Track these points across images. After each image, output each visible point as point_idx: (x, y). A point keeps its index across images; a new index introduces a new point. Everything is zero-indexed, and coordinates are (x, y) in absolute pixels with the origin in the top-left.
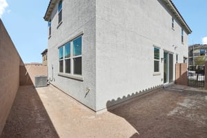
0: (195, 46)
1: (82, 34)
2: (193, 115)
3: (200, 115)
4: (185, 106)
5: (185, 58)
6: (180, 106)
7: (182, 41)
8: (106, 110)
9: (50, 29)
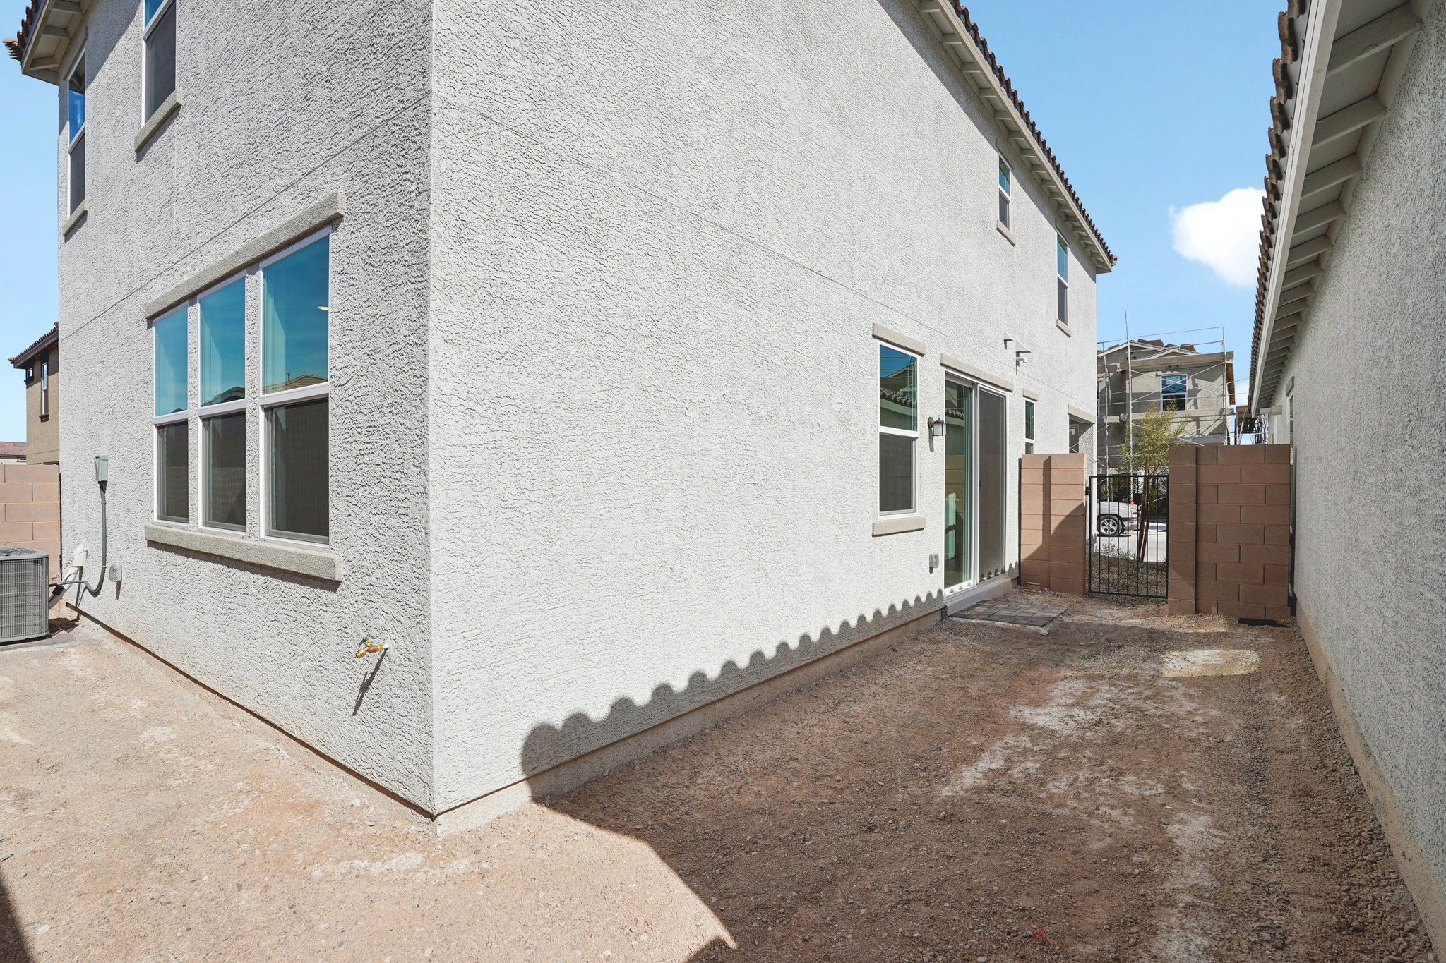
0: (1139, 349)
1: (334, 221)
2: (1083, 775)
3: (1117, 774)
4: (1054, 724)
5: (1078, 425)
6: (1025, 728)
7: (1062, 315)
8: (523, 793)
9: (78, 153)
